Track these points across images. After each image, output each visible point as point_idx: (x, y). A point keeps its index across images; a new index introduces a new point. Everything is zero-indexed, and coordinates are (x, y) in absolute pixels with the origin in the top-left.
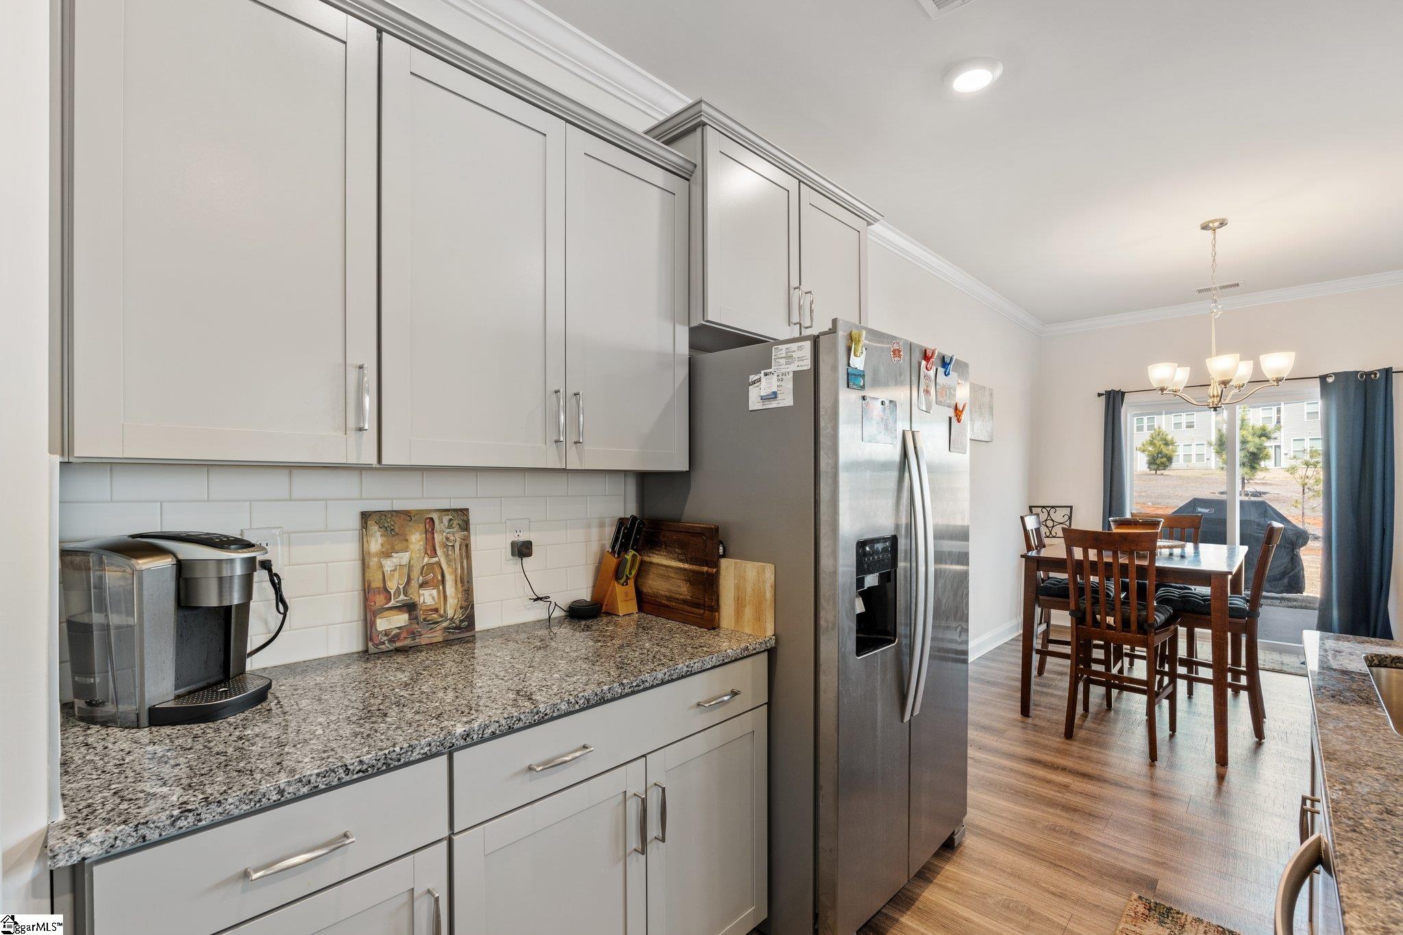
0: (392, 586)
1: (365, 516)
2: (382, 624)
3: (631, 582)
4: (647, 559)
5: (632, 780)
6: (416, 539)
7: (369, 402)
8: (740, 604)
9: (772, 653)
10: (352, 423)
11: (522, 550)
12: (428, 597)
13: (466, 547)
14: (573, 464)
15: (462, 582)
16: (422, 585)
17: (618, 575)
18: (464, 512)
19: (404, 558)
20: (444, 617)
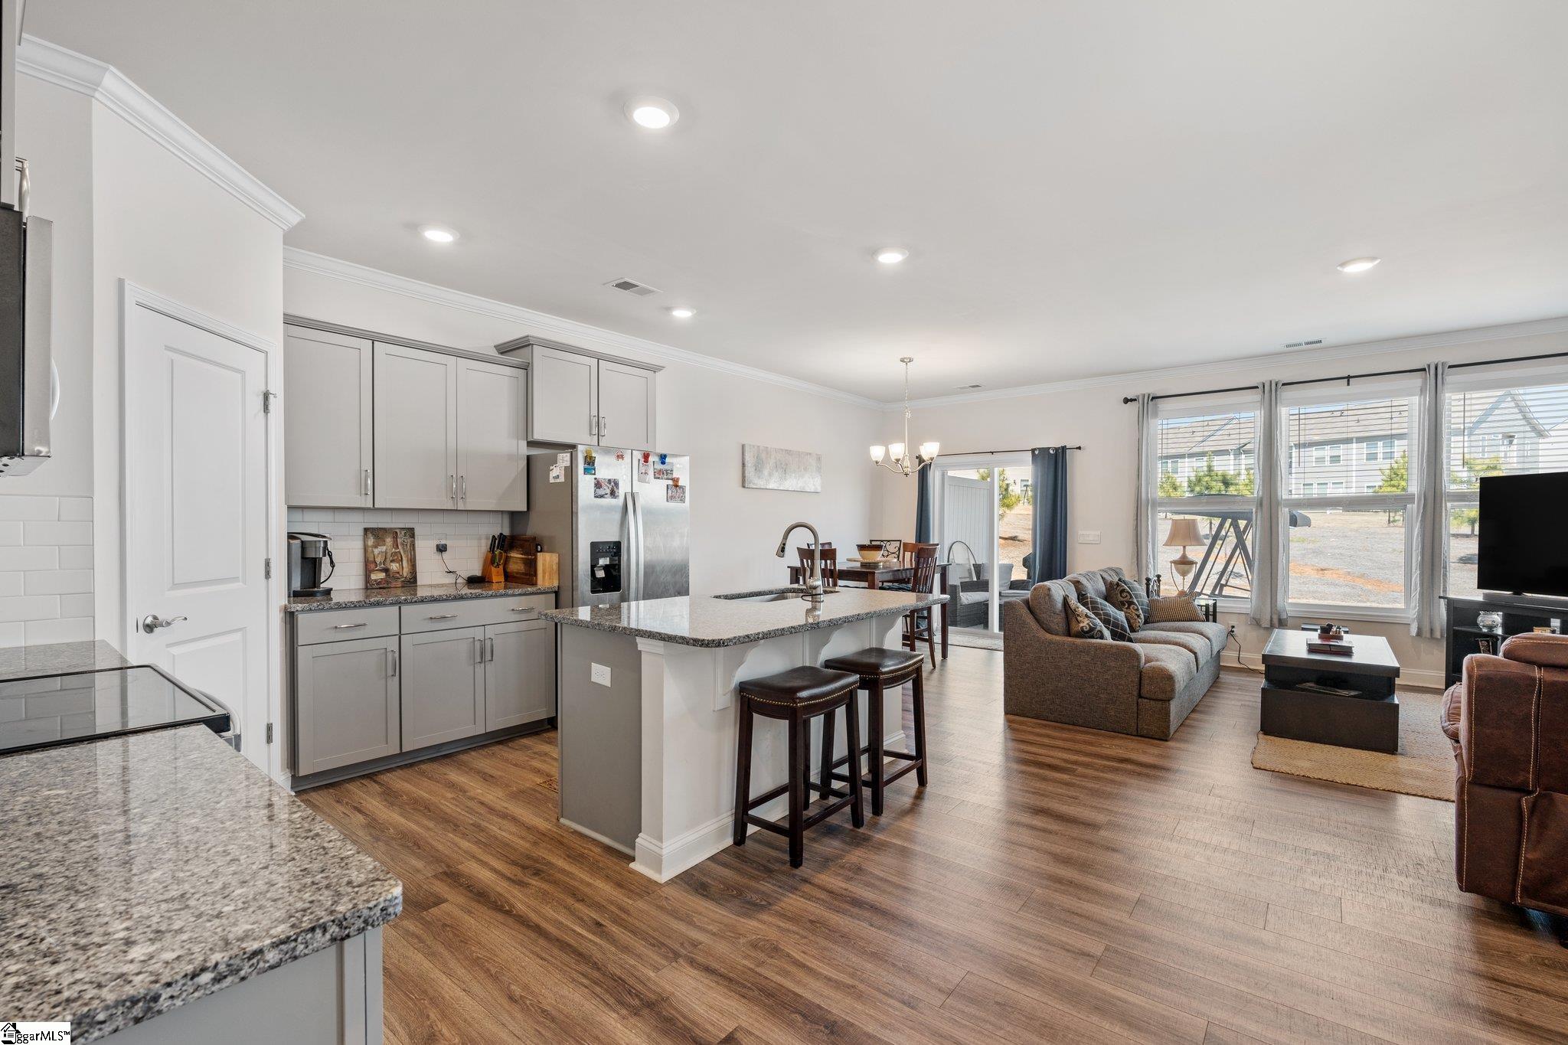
0: (378, 560)
1: (366, 530)
2: (374, 577)
3: (501, 567)
4: (509, 555)
5: (478, 634)
6: (389, 540)
7: (370, 482)
8: (544, 572)
9: (557, 593)
10: (363, 492)
11: (442, 549)
12: (394, 567)
13: (413, 545)
14: (461, 507)
15: (411, 560)
16: (392, 561)
17: (492, 562)
18: (412, 530)
19: (384, 548)
20: (402, 576)
